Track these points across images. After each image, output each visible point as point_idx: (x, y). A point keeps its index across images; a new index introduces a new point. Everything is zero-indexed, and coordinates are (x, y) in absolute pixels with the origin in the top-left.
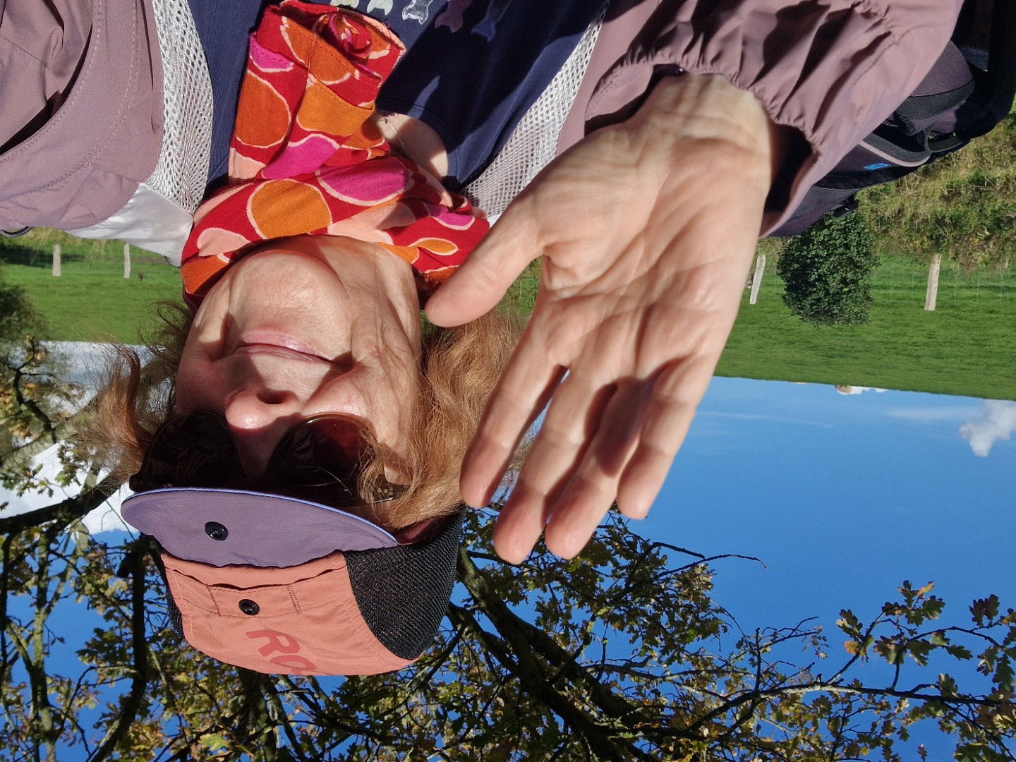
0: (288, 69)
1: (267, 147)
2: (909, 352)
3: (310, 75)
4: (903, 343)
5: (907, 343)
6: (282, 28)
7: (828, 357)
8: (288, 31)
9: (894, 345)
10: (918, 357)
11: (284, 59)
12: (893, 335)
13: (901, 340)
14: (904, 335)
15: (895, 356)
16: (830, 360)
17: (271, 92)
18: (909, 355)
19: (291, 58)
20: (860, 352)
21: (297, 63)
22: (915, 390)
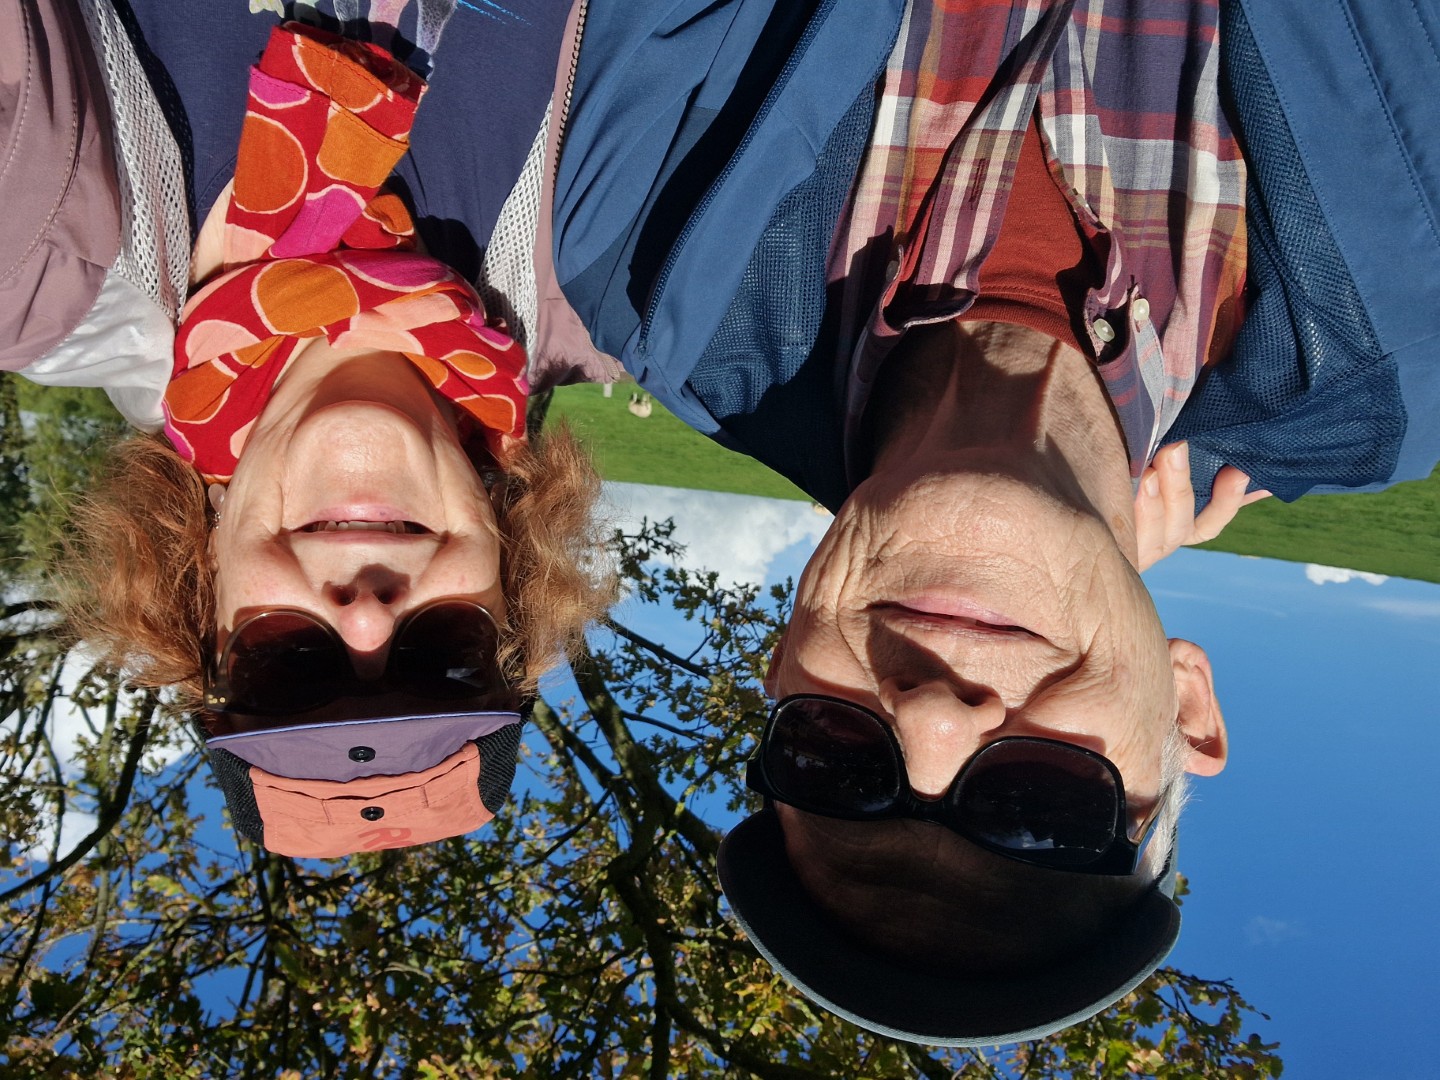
0: (304, 100)
1: (276, 211)
2: (1397, 527)
3: (333, 103)
4: (1391, 515)
5: (1396, 514)
6: (295, 49)
7: (1288, 526)
8: (303, 52)
9: (1380, 517)
10: (1410, 534)
11: (299, 89)
12: (1376, 503)
13: (1388, 510)
14: (1393, 503)
15: (1380, 531)
16: (1292, 530)
17: (282, 133)
18: (1398, 530)
19: (308, 87)
20: (1331, 522)
21: (314, 91)
22: (1406, 576)
